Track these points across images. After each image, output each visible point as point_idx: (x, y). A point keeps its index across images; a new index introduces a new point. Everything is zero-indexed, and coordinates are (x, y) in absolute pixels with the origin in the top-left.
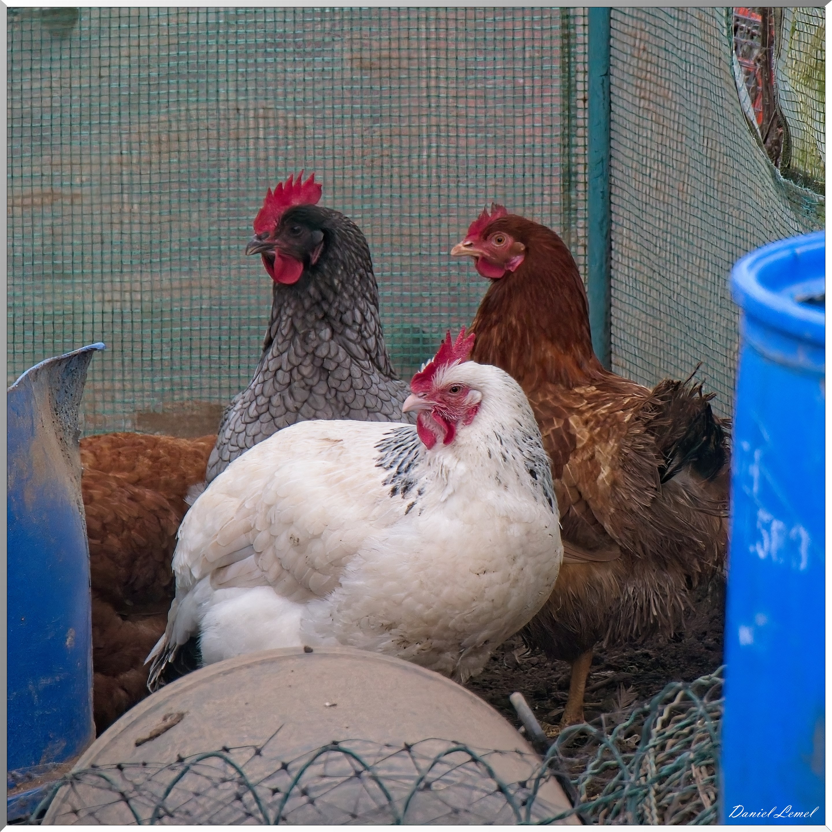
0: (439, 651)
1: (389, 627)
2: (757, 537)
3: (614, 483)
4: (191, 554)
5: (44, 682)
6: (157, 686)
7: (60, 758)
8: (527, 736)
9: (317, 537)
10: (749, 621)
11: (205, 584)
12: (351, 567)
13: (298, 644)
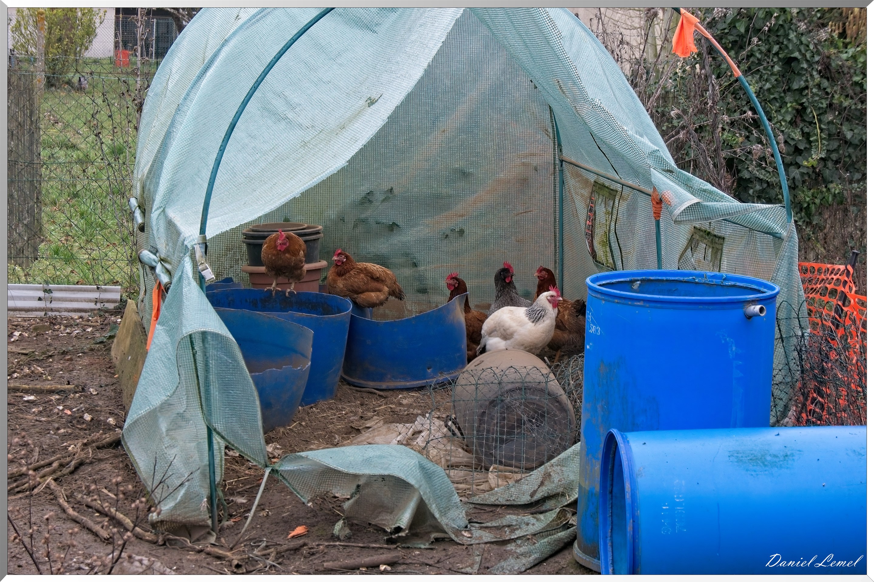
0: (532, 349)
1: (523, 345)
2: (590, 329)
3: (568, 319)
4: (485, 331)
5: (458, 354)
6: (479, 355)
7: (461, 369)
8: (548, 365)
9: (508, 329)
10: (589, 344)
11: (487, 336)
12: (515, 334)
13: (505, 348)
